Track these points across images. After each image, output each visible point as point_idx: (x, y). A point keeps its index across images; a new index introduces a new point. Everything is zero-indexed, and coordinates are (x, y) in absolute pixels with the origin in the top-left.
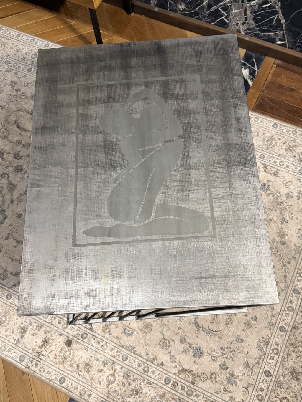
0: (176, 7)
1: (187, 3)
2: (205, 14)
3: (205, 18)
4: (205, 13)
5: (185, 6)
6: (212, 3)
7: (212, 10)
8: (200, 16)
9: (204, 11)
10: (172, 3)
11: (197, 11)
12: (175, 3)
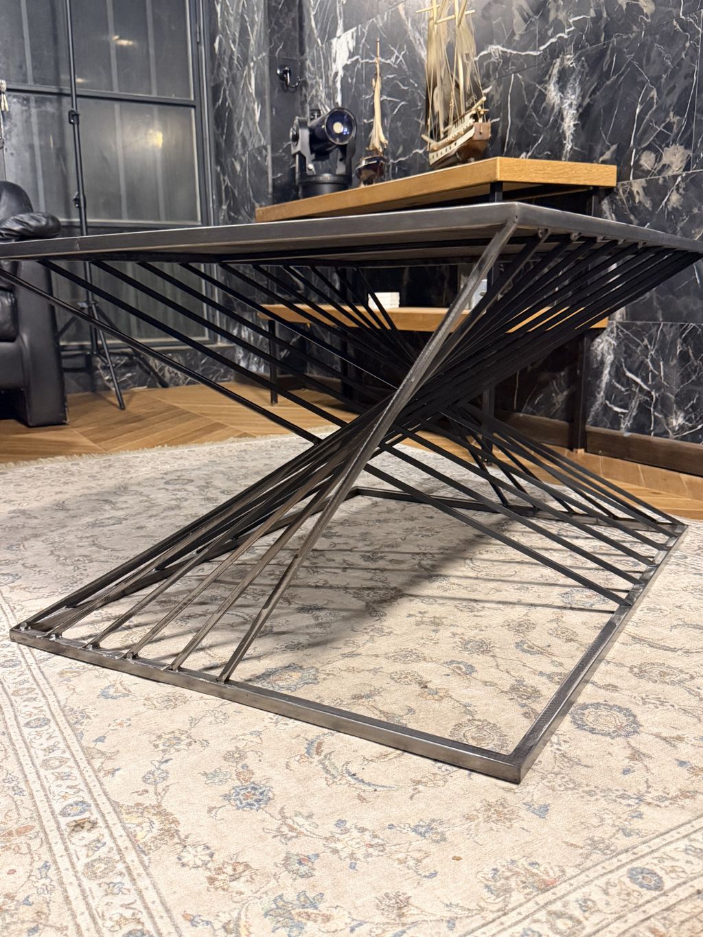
0: (668, 425)
1: (688, 409)
5: (685, 418)
10: (660, 416)
12: (666, 416)
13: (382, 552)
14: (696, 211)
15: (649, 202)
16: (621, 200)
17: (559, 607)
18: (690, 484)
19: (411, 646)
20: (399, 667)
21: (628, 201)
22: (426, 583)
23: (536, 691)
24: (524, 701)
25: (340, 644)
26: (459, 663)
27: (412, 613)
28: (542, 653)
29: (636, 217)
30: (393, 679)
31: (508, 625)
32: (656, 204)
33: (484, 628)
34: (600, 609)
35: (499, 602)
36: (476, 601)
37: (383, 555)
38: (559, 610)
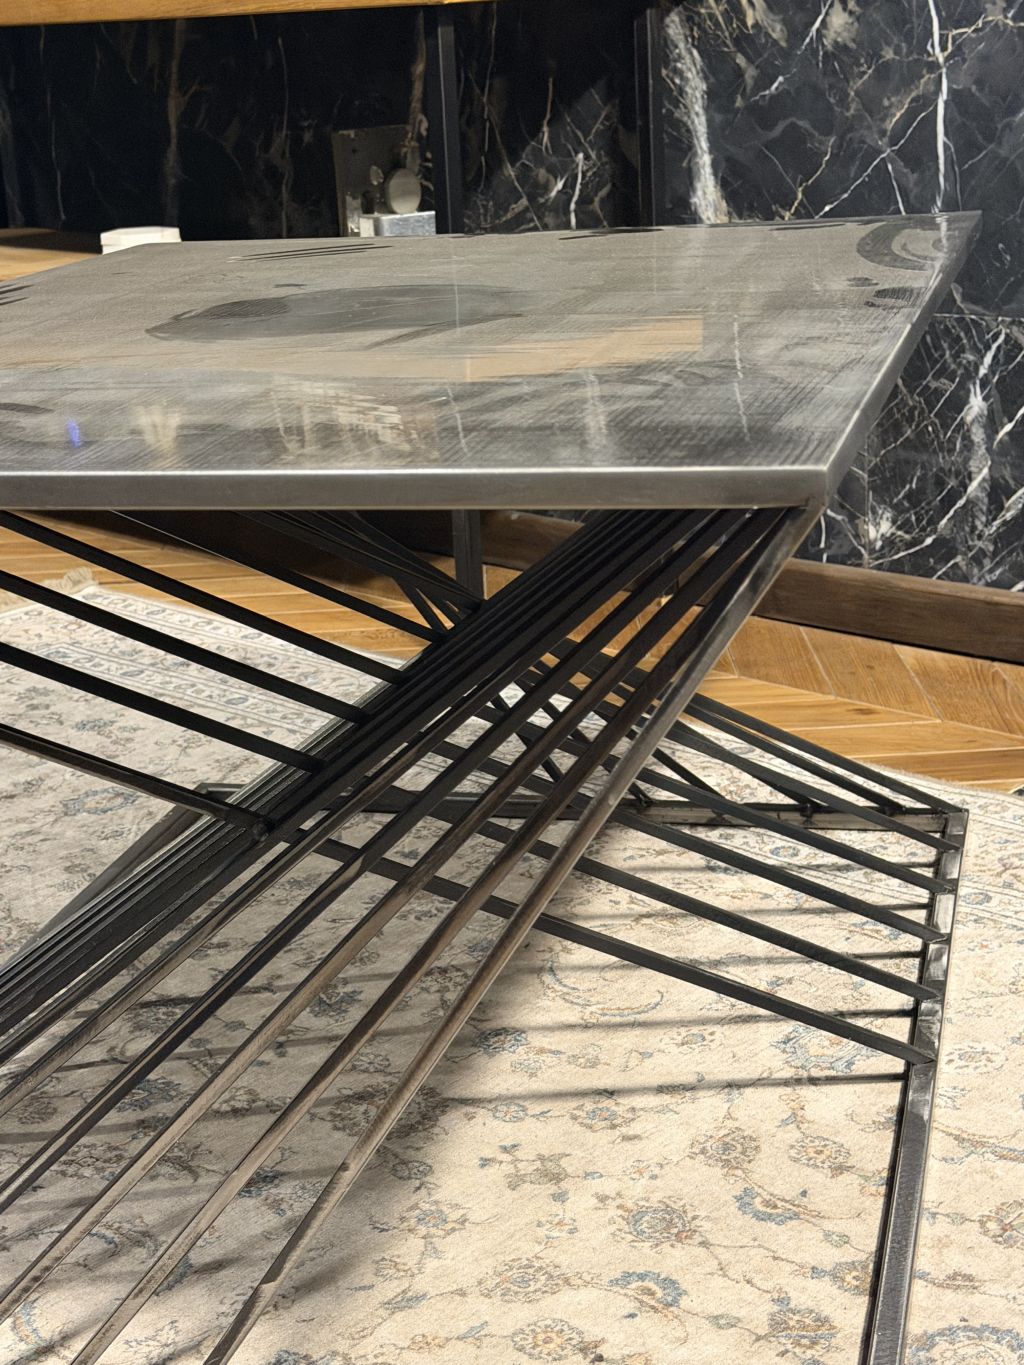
0: (857, 536)
1: (900, 502)
2: (980, 544)
3: (981, 565)
4: (980, 537)
5: (894, 522)
6: (1007, 473)
7: (1009, 516)
8: (959, 559)
9: (974, 528)
10: (839, 518)
11: (947, 534)
12: (852, 518)
13: (345, 982)
14: (889, 54)
15: (778, 27)
16: (712, 16)
17: (786, 1083)
18: (925, 673)
19: (527, 1250)
20: (520, 1315)
21: (729, 21)
22: (481, 1059)
23: (822, 1321)
24: (809, 1353)
25: (364, 1274)
26: (642, 1277)
27: (488, 1153)
28: (796, 1216)
29: (750, 60)
30: (521, 1349)
31: (703, 1151)
32: (796, 33)
33: (657, 1171)
34: (869, 1072)
35: (661, 1089)
36: (610, 1093)
37: (349, 988)
38: (789, 1090)
